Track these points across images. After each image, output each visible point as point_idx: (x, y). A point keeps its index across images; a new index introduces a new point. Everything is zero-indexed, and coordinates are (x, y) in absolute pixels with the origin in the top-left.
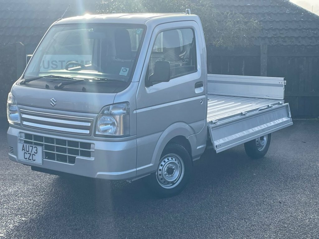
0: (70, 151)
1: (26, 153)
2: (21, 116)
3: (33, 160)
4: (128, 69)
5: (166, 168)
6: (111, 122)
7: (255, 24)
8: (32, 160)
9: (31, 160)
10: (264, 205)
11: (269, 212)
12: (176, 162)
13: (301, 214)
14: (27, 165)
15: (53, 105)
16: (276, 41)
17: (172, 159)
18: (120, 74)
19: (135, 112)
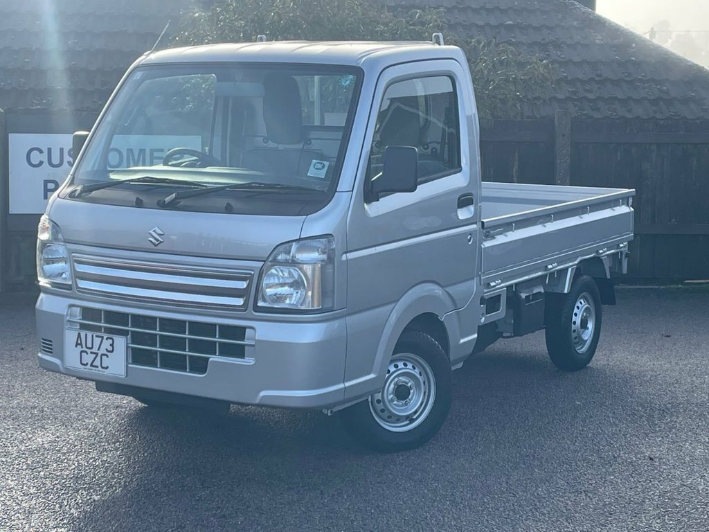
0: (195, 346)
1: (86, 352)
2: (74, 270)
3: (103, 368)
4: (327, 164)
5: (392, 386)
6: (291, 280)
7: (541, 69)
8: (100, 368)
9: (97, 367)
10: (619, 464)
11: (632, 477)
12: (416, 372)
13: (702, 480)
14: (86, 379)
15: (157, 243)
16: (576, 109)
17: (405, 365)
18: (308, 174)
19: (344, 257)
